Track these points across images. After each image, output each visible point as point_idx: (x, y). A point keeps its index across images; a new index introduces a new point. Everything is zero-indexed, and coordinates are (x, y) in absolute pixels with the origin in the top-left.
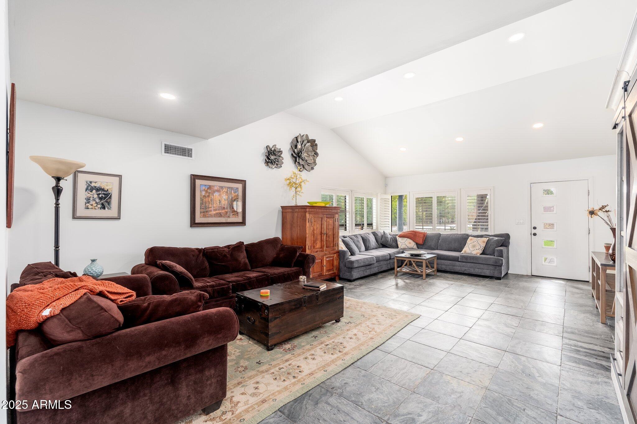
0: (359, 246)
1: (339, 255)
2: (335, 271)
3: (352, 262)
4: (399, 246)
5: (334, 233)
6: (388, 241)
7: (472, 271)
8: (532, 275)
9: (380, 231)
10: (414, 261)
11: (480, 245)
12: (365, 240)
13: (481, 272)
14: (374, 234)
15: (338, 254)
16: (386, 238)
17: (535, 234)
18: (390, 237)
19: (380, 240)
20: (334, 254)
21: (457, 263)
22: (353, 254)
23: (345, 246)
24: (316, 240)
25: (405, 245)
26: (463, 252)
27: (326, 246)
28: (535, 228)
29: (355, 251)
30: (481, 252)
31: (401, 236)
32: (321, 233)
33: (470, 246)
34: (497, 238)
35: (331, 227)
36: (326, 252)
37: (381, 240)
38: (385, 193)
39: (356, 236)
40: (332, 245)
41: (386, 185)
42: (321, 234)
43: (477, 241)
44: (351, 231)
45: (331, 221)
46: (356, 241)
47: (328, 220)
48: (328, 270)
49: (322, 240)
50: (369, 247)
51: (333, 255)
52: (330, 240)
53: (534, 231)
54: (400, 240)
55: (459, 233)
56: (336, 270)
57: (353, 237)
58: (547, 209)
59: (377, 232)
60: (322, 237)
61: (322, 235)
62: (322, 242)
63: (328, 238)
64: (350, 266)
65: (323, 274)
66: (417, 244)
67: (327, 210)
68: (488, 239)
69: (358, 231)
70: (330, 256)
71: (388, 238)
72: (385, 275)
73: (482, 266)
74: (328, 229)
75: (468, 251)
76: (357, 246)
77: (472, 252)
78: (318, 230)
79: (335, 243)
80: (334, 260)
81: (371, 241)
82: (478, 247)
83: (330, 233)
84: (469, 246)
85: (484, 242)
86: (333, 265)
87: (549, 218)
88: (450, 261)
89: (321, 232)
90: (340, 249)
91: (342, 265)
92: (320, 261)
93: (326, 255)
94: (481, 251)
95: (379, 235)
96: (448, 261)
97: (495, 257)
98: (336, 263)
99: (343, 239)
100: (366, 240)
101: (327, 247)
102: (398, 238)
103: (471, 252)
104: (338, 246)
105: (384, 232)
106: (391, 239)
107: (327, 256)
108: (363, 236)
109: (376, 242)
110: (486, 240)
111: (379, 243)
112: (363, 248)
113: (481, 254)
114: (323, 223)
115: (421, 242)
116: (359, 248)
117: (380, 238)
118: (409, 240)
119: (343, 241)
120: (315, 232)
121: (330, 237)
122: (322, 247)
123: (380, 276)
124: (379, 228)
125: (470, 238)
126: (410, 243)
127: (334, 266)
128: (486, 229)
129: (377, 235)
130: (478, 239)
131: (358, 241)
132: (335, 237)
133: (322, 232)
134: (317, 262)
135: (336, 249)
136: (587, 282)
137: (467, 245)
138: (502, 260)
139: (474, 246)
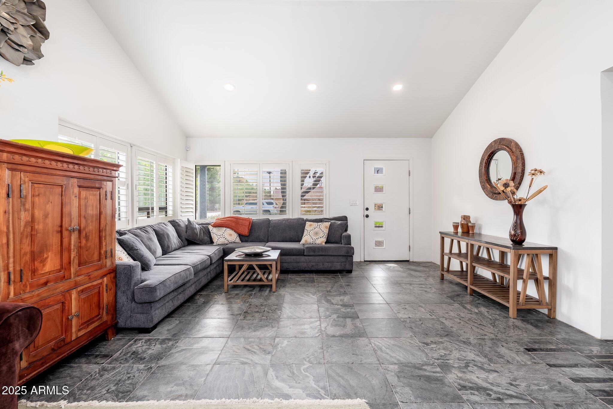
0: (153, 247)
1: (115, 277)
2: (105, 317)
3: (152, 289)
4: (215, 240)
5: (102, 226)
6: (197, 234)
7: (321, 267)
8: (365, 261)
9: (183, 219)
10: (256, 265)
11: (323, 232)
12: (161, 237)
13: (331, 267)
14: (174, 223)
15: (112, 275)
16: (193, 229)
17: (367, 216)
18: (199, 227)
19: (184, 234)
20: (102, 277)
21: (302, 258)
22: (145, 267)
23: (126, 253)
24: (44, 248)
25: (224, 239)
26: (303, 241)
27: (76, 261)
28: (367, 209)
29: (149, 261)
30: (324, 240)
31: (216, 226)
32: (59, 229)
33: (312, 233)
34: (339, 222)
35: (95, 213)
36: (78, 279)
37: (186, 232)
38: (186, 159)
39: (142, 229)
40: (96, 256)
41: (187, 149)
42: (61, 232)
43: (318, 227)
44: (130, 221)
45: (91, 197)
46: (145, 240)
47: (84, 193)
48: (85, 323)
49: (63, 249)
50: (168, 247)
51: (100, 281)
52: (89, 245)
53: (367, 213)
54: (214, 231)
55: (291, 217)
56: (107, 313)
57: (139, 231)
58: (379, 189)
59: (177, 221)
60: (66, 241)
61: (65, 233)
62: (65, 255)
63: (84, 241)
64: (147, 298)
65: (68, 340)
66: (240, 236)
67: (81, 167)
68: (330, 223)
69: (143, 220)
70: (90, 285)
71: (196, 228)
72: (208, 296)
73: (332, 259)
74: (85, 217)
75: (310, 240)
76: (149, 249)
77: (316, 241)
78: (49, 221)
79: (104, 249)
80: (103, 292)
81: (171, 237)
82: (321, 234)
83: (92, 227)
84: (310, 234)
85: (326, 227)
86: (99, 306)
87: (379, 198)
88: (293, 255)
89: (61, 226)
90: (118, 262)
91: (122, 299)
92: (59, 306)
93: (76, 285)
95: (182, 225)
96: (291, 257)
97: (343, 245)
98: (106, 298)
99: (120, 238)
100: (163, 235)
101: (80, 264)
102: (210, 228)
103: (314, 241)
104: (112, 256)
105: (188, 220)
106: (200, 230)
107: (81, 288)
108: (156, 229)
109: (177, 236)
110: (328, 224)
111: (184, 239)
112: (159, 251)
113: (326, 244)
114: (66, 200)
115: (246, 232)
116: (153, 253)
117: (184, 230)
118: (229, 231)
119: (122, 244)
120: (39, 227)
121: (90, 237)
122: (65, 267)
123: (200, 300)
124: (179, 213)
125: (308, 224)
126: (231, 235)
127: (101, 306)
128: (322, 211)
129: (179, 225)
130: (319, 223)
131: (150, 239)
132: (105, 237)
133: (66, 225)
134: (49, 314)
135: (109, 263)
136: (408, 261)
137: (305, 232)
138: (353, 248)
139: (316, 233)
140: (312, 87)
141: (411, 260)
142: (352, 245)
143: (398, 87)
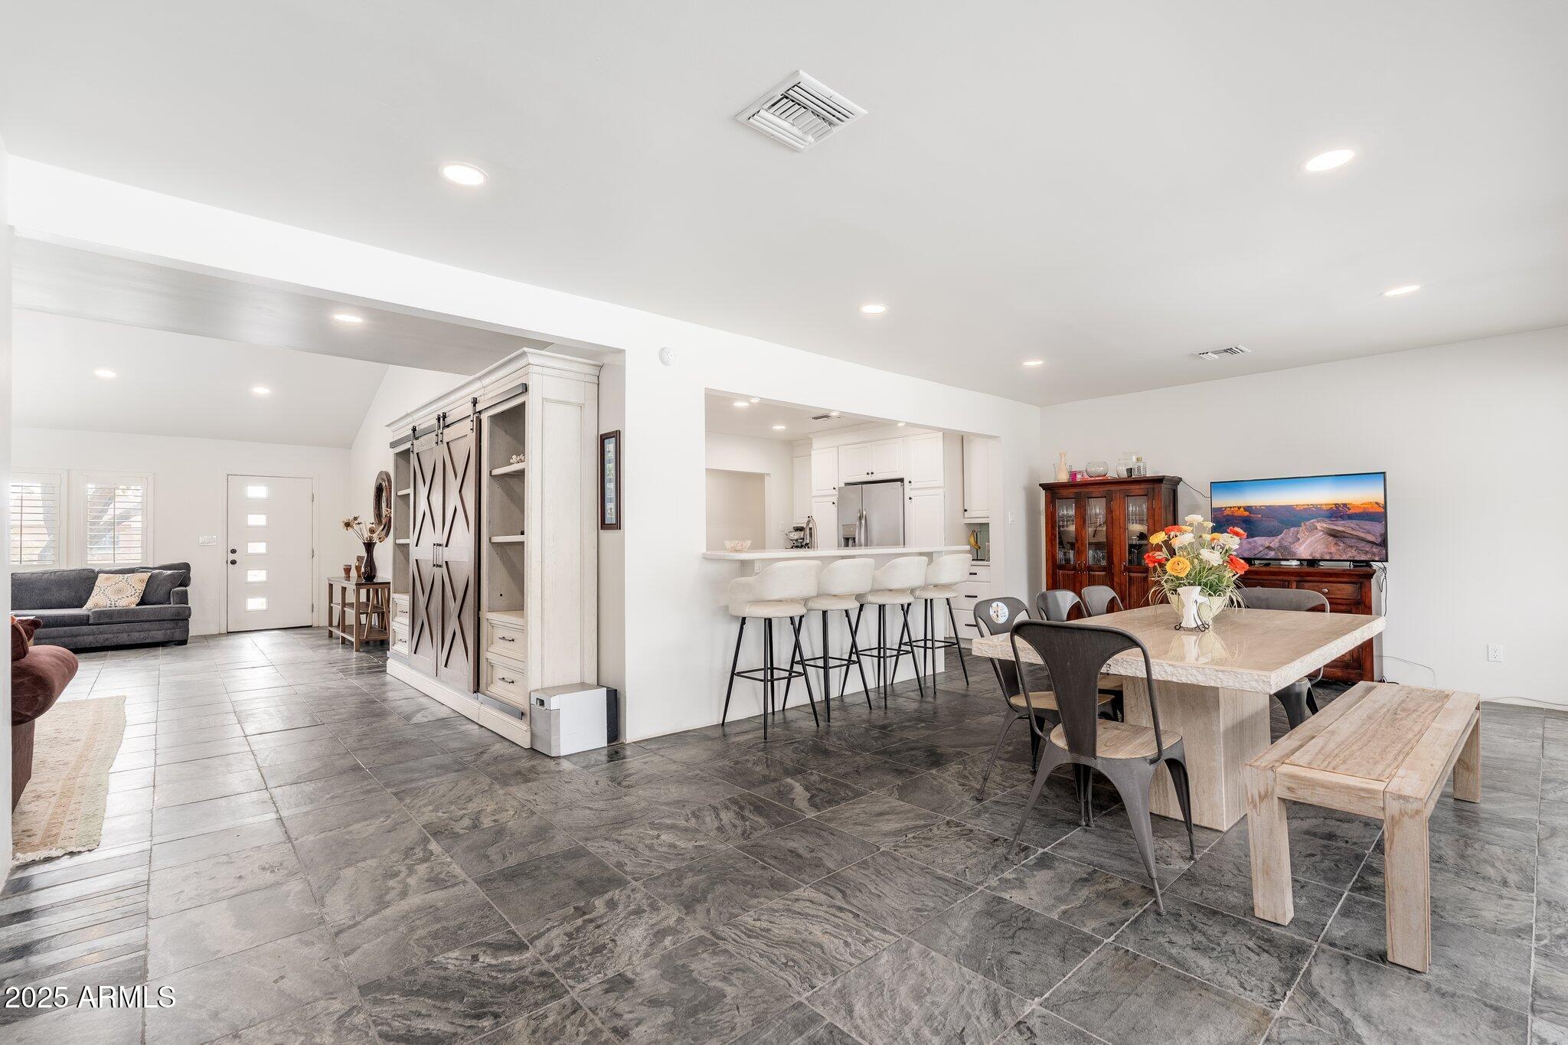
7: (123, 639)
8: (227, 632)
11: (132, 587)
13: (143, 638)
17: (233, 562)
21: (85, 629)
26: (89, 606)
28: (234, 551)
30: (138, 600)
34: (169, 572)
43: (123, 581)
53: (232, 557)
55: (67, 569)
68: (149, 574)
73: (146, 625)
75: (103, 603)
77: (117, 602)
82: (129, 592)
84: (103, 593)
85: (141, 580)
88: (64, 626)
94: (137, 598)
96: (60, 628)
97: (172, 605)
103: (113, 603)
110: (146, 576)
113: (137, 605)
125: (101, 576)
130: (126, 576)
136: (311, 626)
137: (96, 590)
138: (189, 608)
139: (119, 591)
140: (105, 373)
141: (315, 625)
142: (189, 605)
143: (261, 391)
